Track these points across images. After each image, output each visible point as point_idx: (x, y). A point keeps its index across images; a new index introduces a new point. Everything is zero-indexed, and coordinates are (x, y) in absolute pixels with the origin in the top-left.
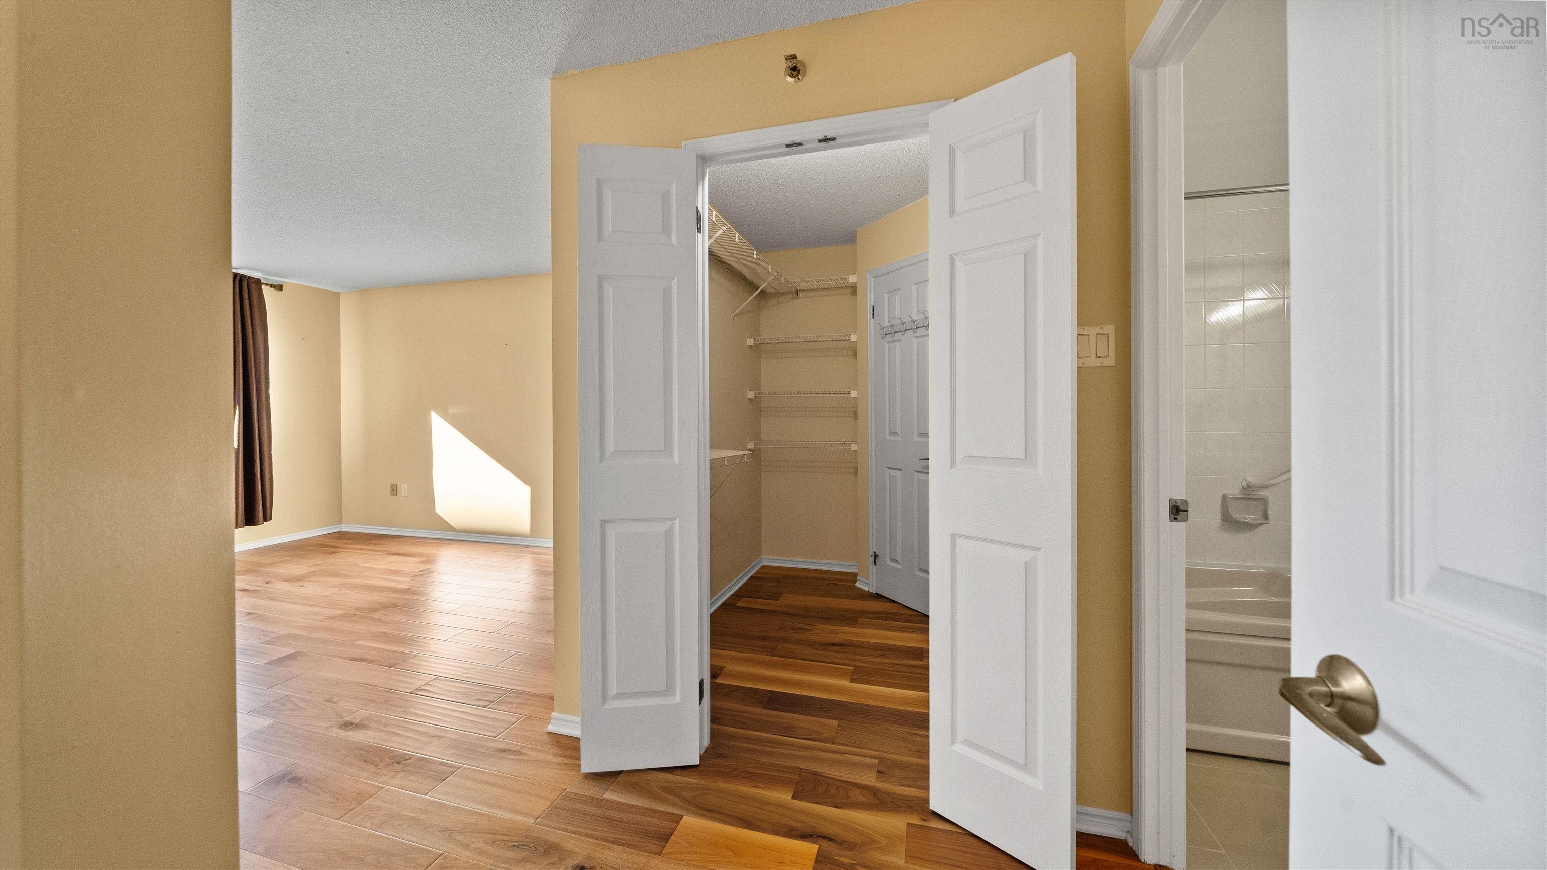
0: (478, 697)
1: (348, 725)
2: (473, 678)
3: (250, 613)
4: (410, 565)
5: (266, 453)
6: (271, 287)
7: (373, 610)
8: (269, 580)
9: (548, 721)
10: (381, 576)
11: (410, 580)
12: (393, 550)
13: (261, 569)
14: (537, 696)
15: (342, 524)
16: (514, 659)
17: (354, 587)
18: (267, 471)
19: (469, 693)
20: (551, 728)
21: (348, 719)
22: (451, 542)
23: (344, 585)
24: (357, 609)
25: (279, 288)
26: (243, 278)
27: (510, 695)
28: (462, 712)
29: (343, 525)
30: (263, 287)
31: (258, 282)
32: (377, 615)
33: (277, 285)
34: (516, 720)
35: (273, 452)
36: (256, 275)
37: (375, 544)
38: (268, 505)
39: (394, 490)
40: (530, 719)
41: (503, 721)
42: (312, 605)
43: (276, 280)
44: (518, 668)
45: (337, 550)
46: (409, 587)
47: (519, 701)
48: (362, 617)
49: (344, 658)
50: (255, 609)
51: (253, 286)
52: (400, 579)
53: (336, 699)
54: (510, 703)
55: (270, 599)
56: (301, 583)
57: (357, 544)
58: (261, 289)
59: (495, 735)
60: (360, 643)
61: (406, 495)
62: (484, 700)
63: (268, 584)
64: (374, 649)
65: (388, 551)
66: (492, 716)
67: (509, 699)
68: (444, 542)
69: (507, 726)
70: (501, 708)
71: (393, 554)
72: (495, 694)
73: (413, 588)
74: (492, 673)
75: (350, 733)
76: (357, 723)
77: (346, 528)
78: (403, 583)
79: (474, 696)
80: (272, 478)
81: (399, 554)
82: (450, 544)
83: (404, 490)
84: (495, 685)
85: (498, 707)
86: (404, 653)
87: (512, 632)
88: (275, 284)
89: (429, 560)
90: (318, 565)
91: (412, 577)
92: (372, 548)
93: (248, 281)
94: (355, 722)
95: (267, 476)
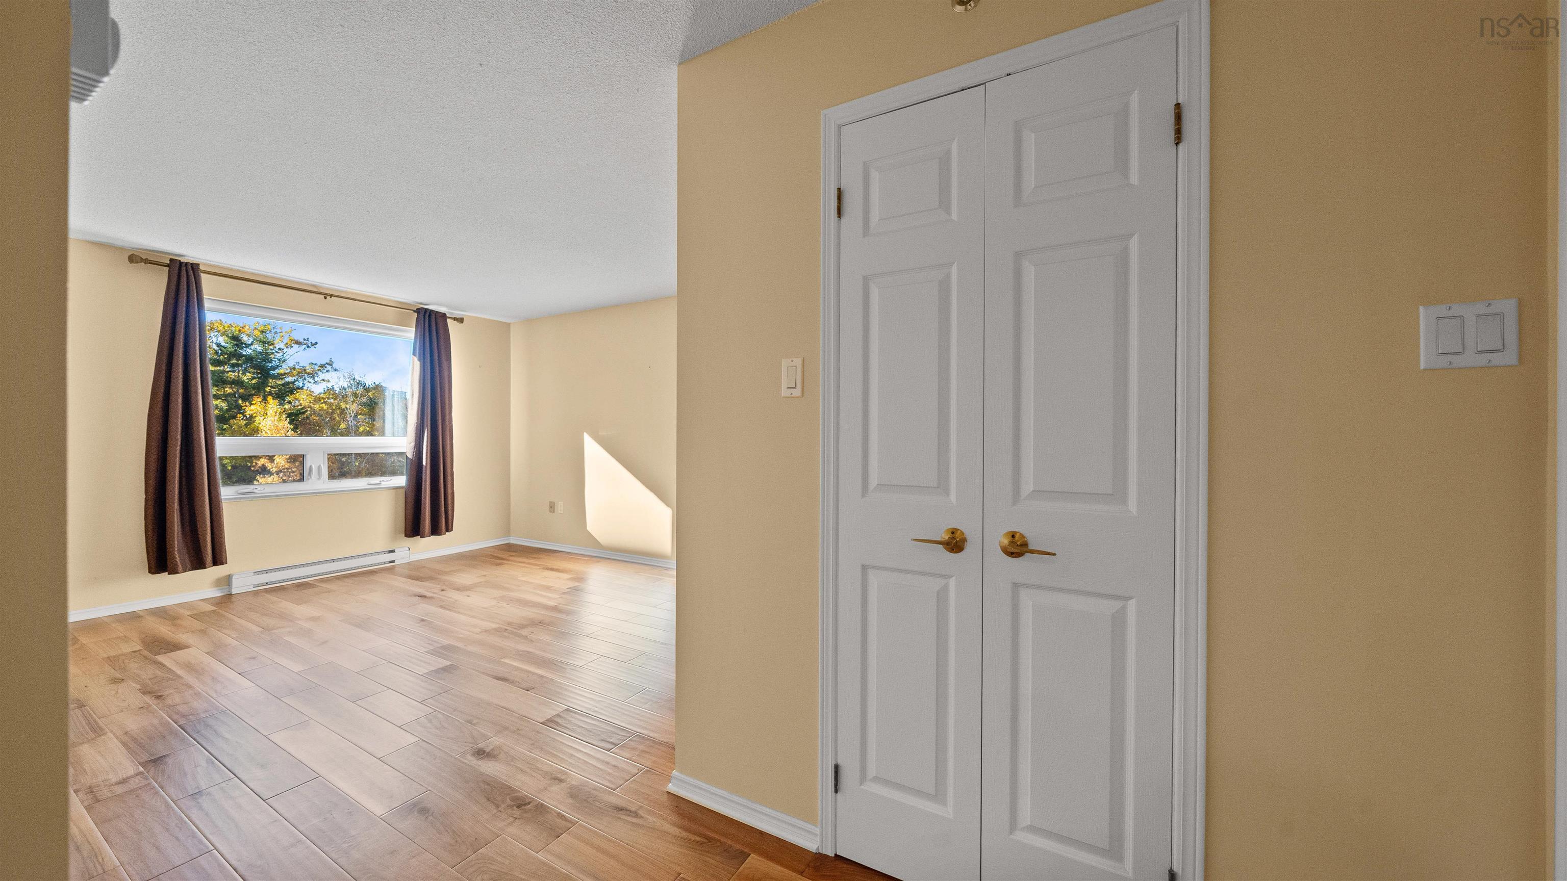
0: (604, 736)
1: (481, 753)
2: (601, 714)
3: (423, 620)
4: (560, 581)
5: (449, 470)
6: (454, 320)
7: (523, 627)
8: (445, 588)
9: (669, 778)
10: (535, 591)
11: (559, 596)
12: (550, 565)
13: (439, 576)
14: (661, 743)
15: (510, 536)
16: (643, 696)
17: (511, 600)
18: (449, 486)
19: (595, 731)
20: (671, 788)
21: (481, 745)
22: (598, 559)
23: (502, 598)
24: (509, 624)
25: (461, 320)
26: (431, 313)
27: (634, 739)
28: (585, 753)
29: (511, 538)
30: (448, 320)
31: (444, 316)
32: (524, 632)
33: (459, 318)
34: (636, 771)
35: (454, 470)
36: (442, 309)
37: (535, 558)
38: (450, 517)
39: (552, 507)
40: (650, 771)
41: (623, 770)
42: (473, 617)
43: (458, 314)
44: (646, 706)
45: (501, 561)
46: (557, 605)
47: (641, 747)
48: (512, 633)
49: (489, 675)
50: (428, 616)
51: (440, 320)
52: (550, 595)
53: (475, 721)
54: (634, 749)
55: (441, 607)
56: (468, 593)
57: (520, 556)
58: (446, 323)
59: (614, 787)
60: (506, 661)
61: (562, 512)
62: (609, 742)
63: (443, 592)
64: (517, 669)
65: (544, 565)
66: (614, 763)
67: (633, 744)
68: (594, 559)
69: (628, 778)
70: (625, 754)
71: (548, 569)
72: (620, 735)
73: (561, 605)
74: (619, 710)
75: (480, 763)
76: (489, 752)
77: (513, 540)
78: (551, 599)
79: (599, 735)
80: (453, 493)
81: (552, 569)
82: (599, 562)
83: (560, 507)
84: (621, 725)
85: (621, 752)
86: (542, 676)
87: (643, 664)
88: (457, 317)
89: (580, 578)
90: (485, 576)
91: (561, 594)
92: (532, 561)
93: (435, 315)
94: (487, 751)
95: (449, 491)
